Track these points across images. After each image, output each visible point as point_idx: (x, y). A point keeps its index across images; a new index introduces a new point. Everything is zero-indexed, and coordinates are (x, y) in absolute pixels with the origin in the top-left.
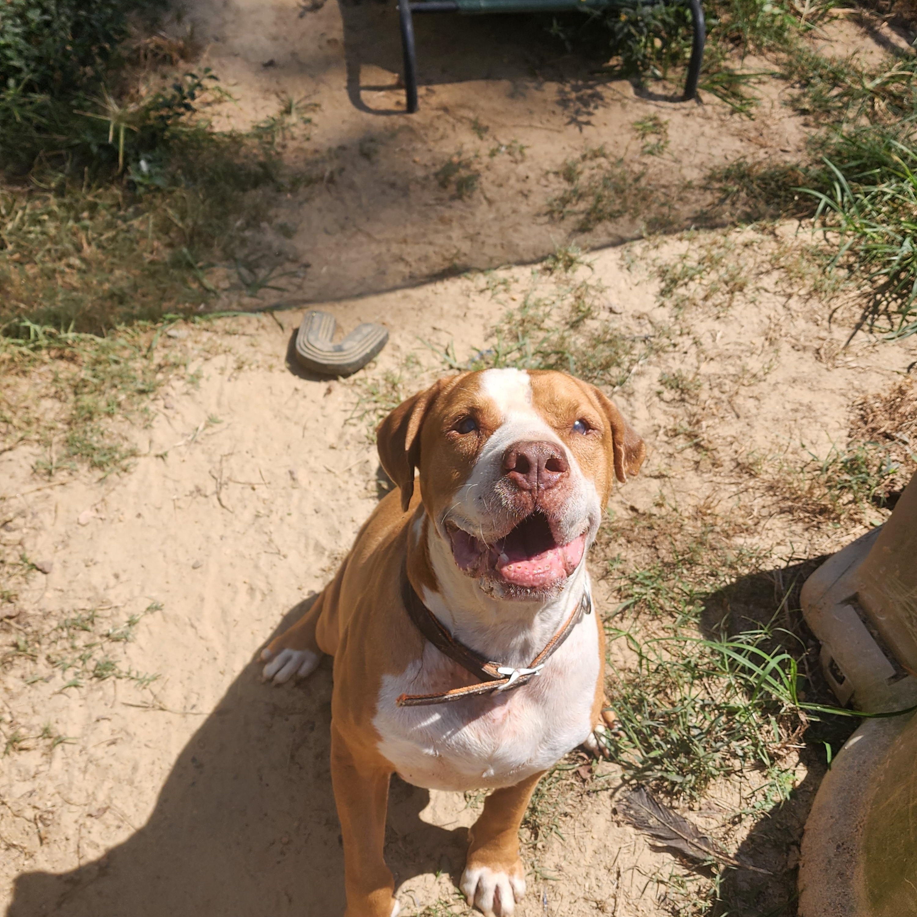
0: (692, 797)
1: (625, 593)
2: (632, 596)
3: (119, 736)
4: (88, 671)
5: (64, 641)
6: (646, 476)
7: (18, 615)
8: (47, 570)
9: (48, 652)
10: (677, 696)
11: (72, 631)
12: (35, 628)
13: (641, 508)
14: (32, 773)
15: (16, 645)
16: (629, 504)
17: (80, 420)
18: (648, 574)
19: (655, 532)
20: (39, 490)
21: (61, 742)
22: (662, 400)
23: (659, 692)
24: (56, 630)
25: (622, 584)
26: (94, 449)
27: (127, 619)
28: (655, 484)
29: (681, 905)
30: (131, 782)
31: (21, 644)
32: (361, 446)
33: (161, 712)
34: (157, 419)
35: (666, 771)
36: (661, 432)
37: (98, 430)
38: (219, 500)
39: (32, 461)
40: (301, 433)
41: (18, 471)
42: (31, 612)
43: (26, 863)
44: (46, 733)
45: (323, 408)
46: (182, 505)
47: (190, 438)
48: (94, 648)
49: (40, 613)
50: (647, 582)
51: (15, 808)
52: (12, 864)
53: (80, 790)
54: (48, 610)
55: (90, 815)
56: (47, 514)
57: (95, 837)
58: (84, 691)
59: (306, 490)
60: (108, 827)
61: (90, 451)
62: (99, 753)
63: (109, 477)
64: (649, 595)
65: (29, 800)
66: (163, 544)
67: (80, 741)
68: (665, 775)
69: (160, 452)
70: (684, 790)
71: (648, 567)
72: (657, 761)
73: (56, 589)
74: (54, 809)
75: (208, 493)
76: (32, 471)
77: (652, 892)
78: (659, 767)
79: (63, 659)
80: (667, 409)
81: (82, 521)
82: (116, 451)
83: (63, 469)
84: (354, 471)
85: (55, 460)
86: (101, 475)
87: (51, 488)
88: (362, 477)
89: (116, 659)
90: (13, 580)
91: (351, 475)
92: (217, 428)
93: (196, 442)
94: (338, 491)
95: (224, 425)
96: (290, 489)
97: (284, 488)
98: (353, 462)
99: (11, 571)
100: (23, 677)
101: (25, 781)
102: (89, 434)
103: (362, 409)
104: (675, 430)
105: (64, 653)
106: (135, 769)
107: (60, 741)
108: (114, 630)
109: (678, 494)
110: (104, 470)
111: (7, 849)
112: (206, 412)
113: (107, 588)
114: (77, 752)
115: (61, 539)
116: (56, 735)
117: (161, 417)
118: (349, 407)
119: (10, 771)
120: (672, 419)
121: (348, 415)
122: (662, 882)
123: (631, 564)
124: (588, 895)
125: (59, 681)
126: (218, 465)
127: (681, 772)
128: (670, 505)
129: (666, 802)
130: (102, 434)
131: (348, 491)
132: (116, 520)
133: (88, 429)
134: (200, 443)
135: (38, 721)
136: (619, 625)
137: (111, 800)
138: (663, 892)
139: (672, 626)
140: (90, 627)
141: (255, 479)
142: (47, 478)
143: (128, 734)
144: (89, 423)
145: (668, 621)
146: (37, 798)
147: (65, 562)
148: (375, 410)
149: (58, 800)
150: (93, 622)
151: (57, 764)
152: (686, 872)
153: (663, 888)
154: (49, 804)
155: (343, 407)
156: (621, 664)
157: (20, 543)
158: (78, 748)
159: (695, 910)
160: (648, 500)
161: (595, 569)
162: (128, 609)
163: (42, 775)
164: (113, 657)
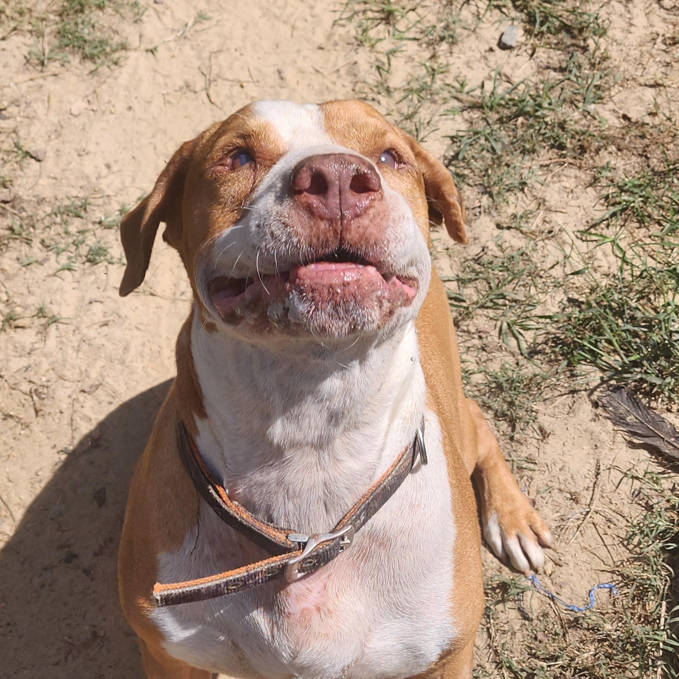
0: (670, 399)
1: (612, 202)
2: (620, 203)
3: (111, 318)
4: (81, 256)
5: (58, 227)
6: (641, 85)
7: (13, 200)
8: (40, 158)
9: (42, 236)
10: (661, 301)
11: (65, 217)
12: (30, 213)
13: (634, 116)
14: (28, 350)
15: (11, 229)
16: (621, 112)
17: (71, 12)
18: (637, 182)
19: (646, 141)
20: (32, 80)
21: (55, 322)
22: (662, 7)
23: (643, 298)
24: (49, 215)
25: (610, 191)
26: (85, 41)
27: (118, 207)
28: (650, 93)
29: (655, 501)
30: (122, 362)
31: (16, 227)
32: (350, 47)
33: (151, 297)
34: (146, 13)
35: (646, 373)
36: (659, 40)
37: (89, 23)
38: (208, 96)
39: (25, 51)
40: (289, 32)
41: (11, 60)
42: (26, 198)
43: (22, 432)
44: (41, 312)
45: (312, 8)
46: (172, 100)
47: (179, 34)
48: (87, 234)
49: (35, 199)
50: (636, 190)
51: (11, 382)
52: (9, 433)
53: (73, 367)
54: (42, 196)
55: (84, 391)
56: (40, 103)
57: (87, 411)
58: (77, 274)
59: (294, 90)
60: (100, 403)
61: (82, 43)
62: (92, 333)
63: (100, 69)
64: (638, 202)
65: (25, 375)
66: (153, 137)
67: (74, 321)
68: (644, 376)
69: (150, 47)
70: (662, 392)
71: (637, 176)
72: (635, 364)
73: (49, 177)
74: (49, 384)
75: (197, 89)
76: (25, 61)
77: (627, 487)
78: (638, 370)
79: (57, 244)
80: (667, 17)
81: (75, 112)
82: (107, 44)
83: (55, 60)
84: (343, 72)
85: (47, 51)
86: (92, 67)
87: (44, 78)
88: (349, 79)
89: (108, 245)
90: (8, 166)
91: (339, 77)
92: (206, 24)
93: (185, 38)
94: (326, 92)
95: (213, 22)
96: (278, 88)
97: (272, 87)
98: (341, 63)
99: (6, 158)
100: (18, 259)
101: (21, 356)
102: (81, 26)
103: (351, 10)
104: (673, 38)
105: (57, 238)
106: (126, 349)
107: (55, 320)
108: (106, 218)
109: (673, 104)
110: (95, 63)
111: (5, 419)
112: (195, 8)
113: (99, 178)
114: (71, 332)
115: (54, 128)
116: (50, 315)
117: (151, 12)
118: (338, 7)
119: (7, 347)
120: (671, 27)
121: (337, 16)
122: (637, 478)
123: (620, 172)
124: (562, 487)
125: (53, 263)
126: (207, 62)
127: (661, 374)
128: (664, 115)
129: (644, 401)
130: (93, 27)
131: (336, 92)
132: (108, 112)
133: (79, 21)
134: (190, 40)
135: (33, 301)
136: (605, 232)
137: (103, 377)
138: (637, 487)
139: (659, 234)
140: (83, 214)
141: (244, 77)
142: (40, 68)
143: (119, 316)
144: (80, 15)
145: (655, 229)
146: (32, 373)
147: (58, 151)
148: (364, 12)
149: (52, 375)
150: (85, 210)
151: (52, 342)
152: (661, 469)
153: (637, 484)
154: (44, 379)
155: (332, 8)
156: (605, 269)
157: (14, 132)
158: (72, 328)
159: (668, 505)
160: (642, 109)
161: (583, 176)
162: (120, 199)
163: (38, 351)
164: (105, 243)
